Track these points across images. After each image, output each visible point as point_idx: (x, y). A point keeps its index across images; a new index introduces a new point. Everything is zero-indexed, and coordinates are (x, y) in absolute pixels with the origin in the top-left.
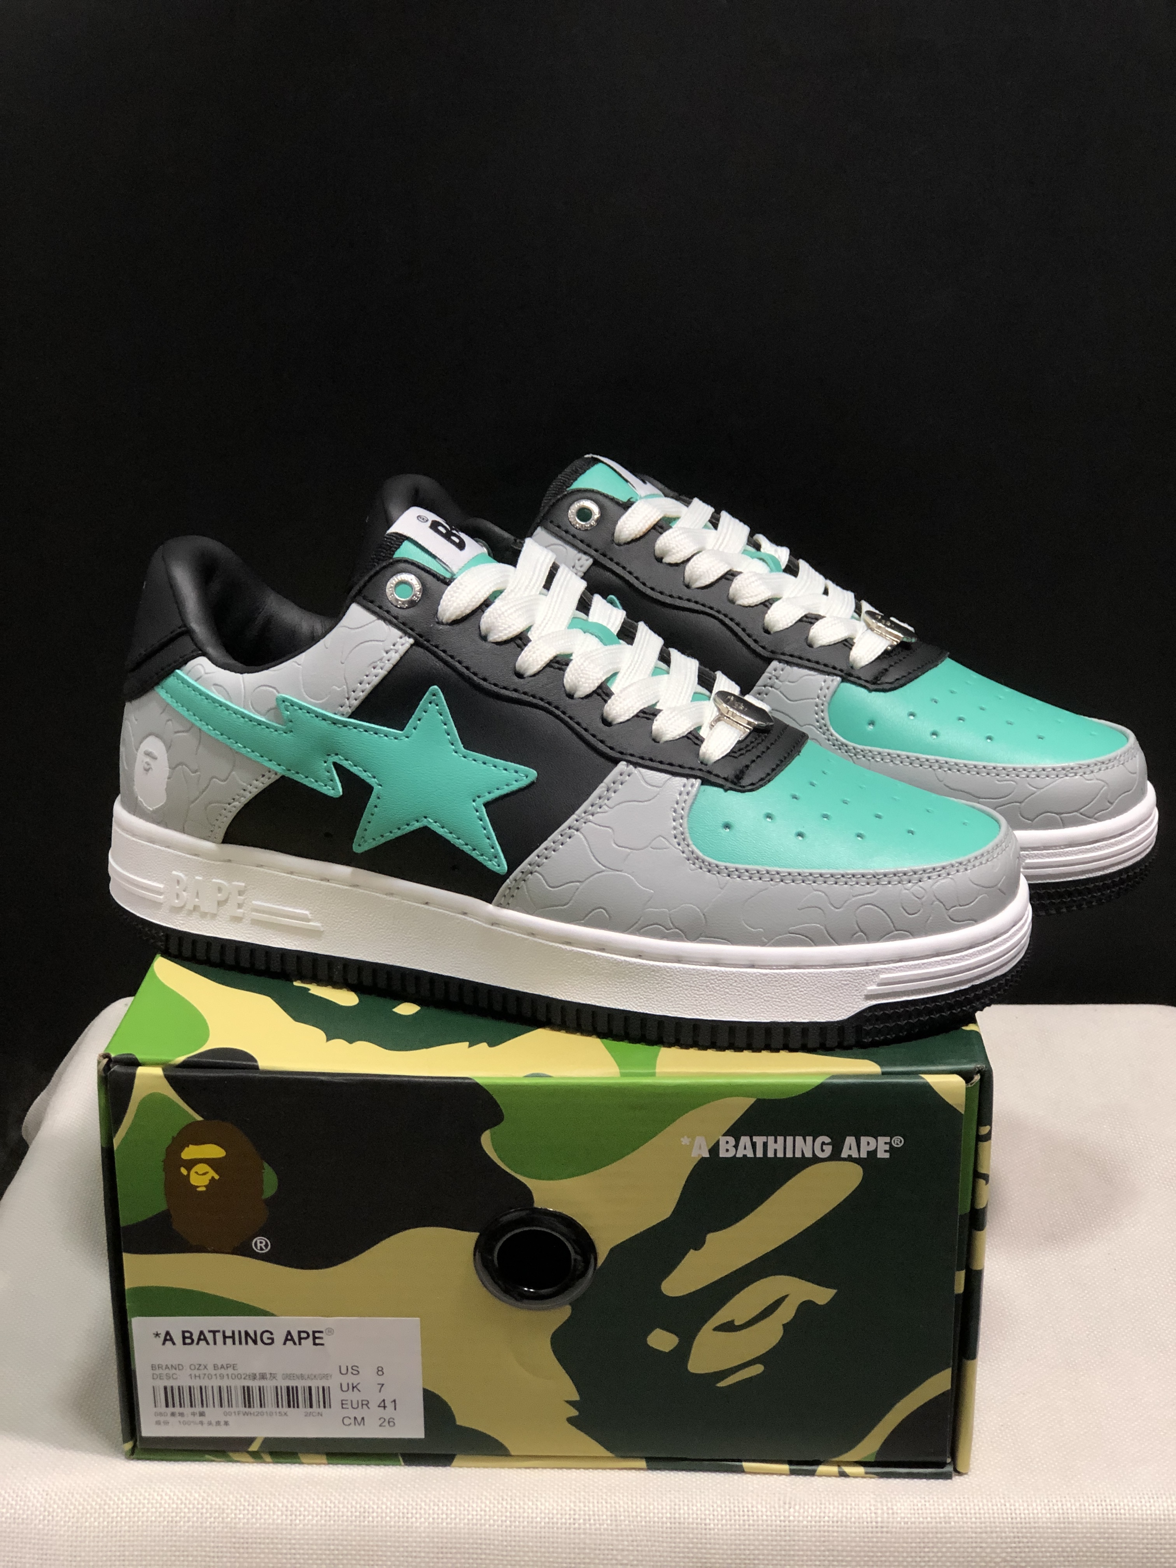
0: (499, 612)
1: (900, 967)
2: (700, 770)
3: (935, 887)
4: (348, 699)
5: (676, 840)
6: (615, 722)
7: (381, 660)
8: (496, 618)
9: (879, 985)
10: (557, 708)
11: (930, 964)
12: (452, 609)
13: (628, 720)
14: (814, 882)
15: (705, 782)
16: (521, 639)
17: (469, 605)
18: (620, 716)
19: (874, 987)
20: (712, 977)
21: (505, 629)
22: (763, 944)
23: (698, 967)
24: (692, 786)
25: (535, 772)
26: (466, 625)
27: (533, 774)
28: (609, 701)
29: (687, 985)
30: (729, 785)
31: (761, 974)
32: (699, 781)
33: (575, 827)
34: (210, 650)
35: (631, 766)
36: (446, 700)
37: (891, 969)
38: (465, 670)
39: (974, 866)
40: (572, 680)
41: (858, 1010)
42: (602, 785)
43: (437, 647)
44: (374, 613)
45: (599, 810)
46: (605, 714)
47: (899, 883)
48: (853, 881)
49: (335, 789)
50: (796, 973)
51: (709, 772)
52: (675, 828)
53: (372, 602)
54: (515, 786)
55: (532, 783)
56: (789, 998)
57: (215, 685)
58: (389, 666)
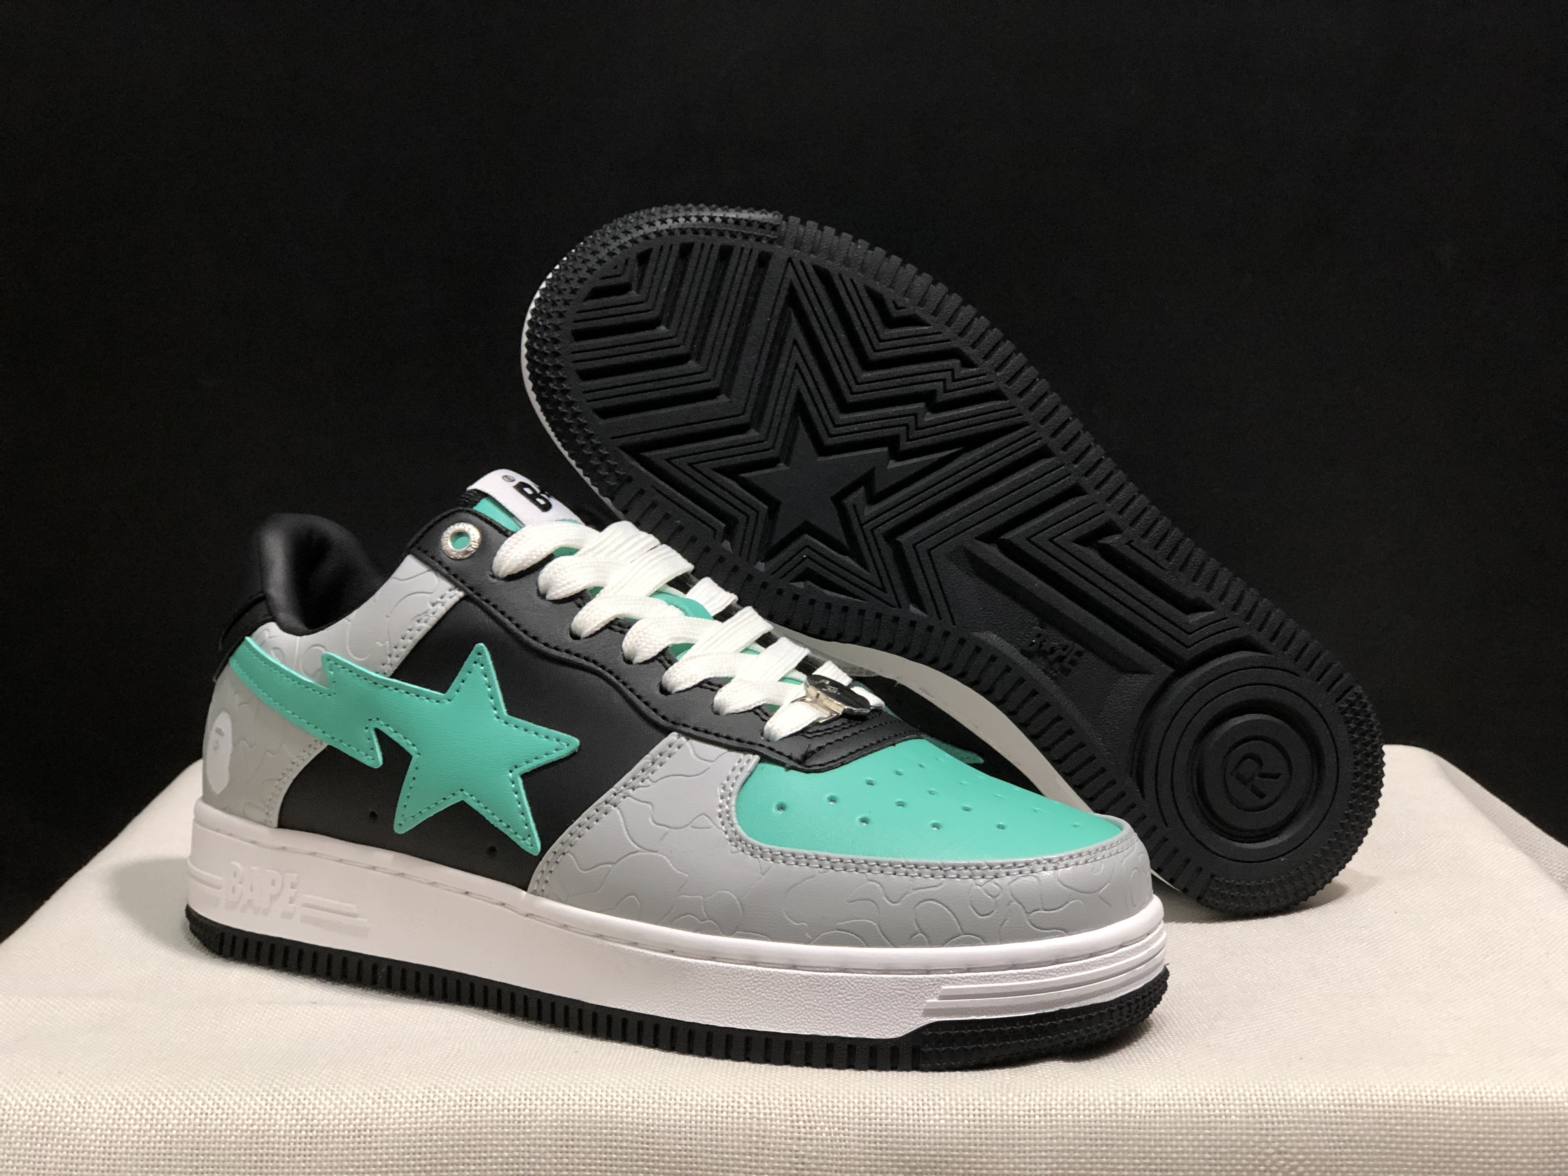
0: (559, 567)
1: (967, 978)
2: (761, 745)
3: (1012, 885)
4: (390, 656)
5: (721, 820)
6: (674, 692)
7: (426, 612)
8: (555, 573)
9: (941, 998)
10: (611, 672)
11: (1004, 977)
12: (508, 562)
13: (687, 690)
14: (869, 871)
15: (764, 759)
16: (582, 598)
17: (527, 559)
18: (680, 683)
19: (935, 1000)
20: (748, 978)
21: (564, 586)
22: (808, 942)
23: (733, 966)
24: (749, 761)
25: (578, 741)
26: (524, 580)
27: (576, 742)
28: (671, 669)
29: (720, 987)
30: (793, 763)
31: (802, 976)
32: (757, 758)
33: (612, 802)
34: (282, 616)
35: (683, 739)
36: (492, 659)
37: (956, 980)
38: (514, 627)
39: (1067, 866)
40: (631, 643)
41: (916, 1028)
42: (647, 756)
43: (487, 601)
44: (426, 563)
45: (640, 783)
46: (663, 682)
47: (971, 877)
48: (914, 872)
49: (375, 759)
50: (842, 977)
51: (771, 749)
52: (721, 806)
53: (425, 552)
54: (555, 756)
55: (574, 754)
56: (834, 1007)
57: (275, 648)
58: (433, 620)
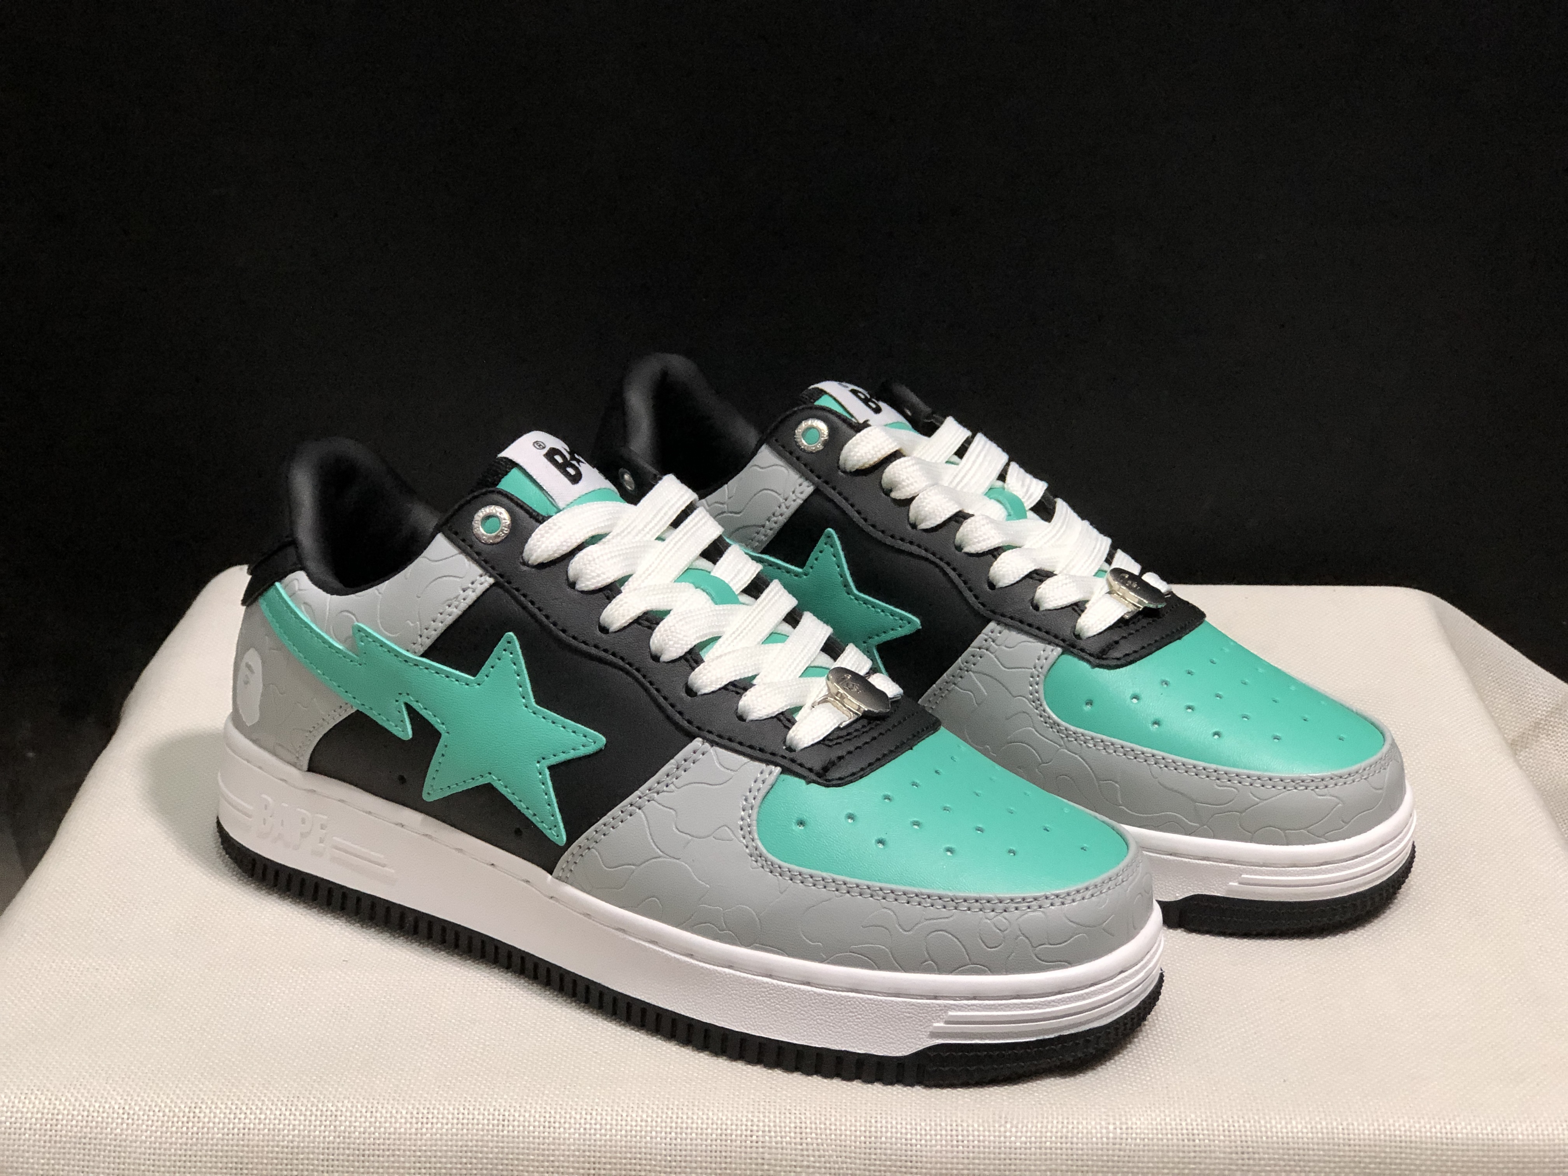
0: (590, 558)
1: (972, 1005)
2: (783, 756)
3: (1020, 920)
4: (421, 636)
5: (742, 832)
6: (699, 693)
7: (457, 597)
8: (585, 564)
9: (947, 1022)
10: (638, 670)
12: (539, 550)
13: (713, 692)
14: (884, 898)
15: (785, 771)
16: (611, 590)
17: (558, 549)
18: (706, 686)
19: (942, 1024)
20: (763, 990)
21: (593, 578)
22: (822, 961)
23: (749, 976)
24: (771, 773)
25: (604, 739)
26: (554, 569)
27: (602, 740)
28: (697, 670)
29: (736, 994)
30: (814, 777)
31: (815, 993)
32: (778, 769)
33: (637, 805)
34: (311, 565)
35: (707, 745)
36: (521, 648)
37: (962, 1007)
38: (544, 619)
39: (1074, 901)
40: (659, 641)
41: (921, 1048)
42: (672, 761)
43: (517, 590)
44: (457, 545)
45: (665, 788)
46: (689, 683)
47: (981, 910)
48: (926, 902)
49: (405, 731)
50: (854, 998)
51: (793, 760)
52: (742, 819)
53: (457, 533)
54: (582, 752)
55: (599, 752)
56: (844, 1024)
57: (305, 603)
58: (464, 605)
